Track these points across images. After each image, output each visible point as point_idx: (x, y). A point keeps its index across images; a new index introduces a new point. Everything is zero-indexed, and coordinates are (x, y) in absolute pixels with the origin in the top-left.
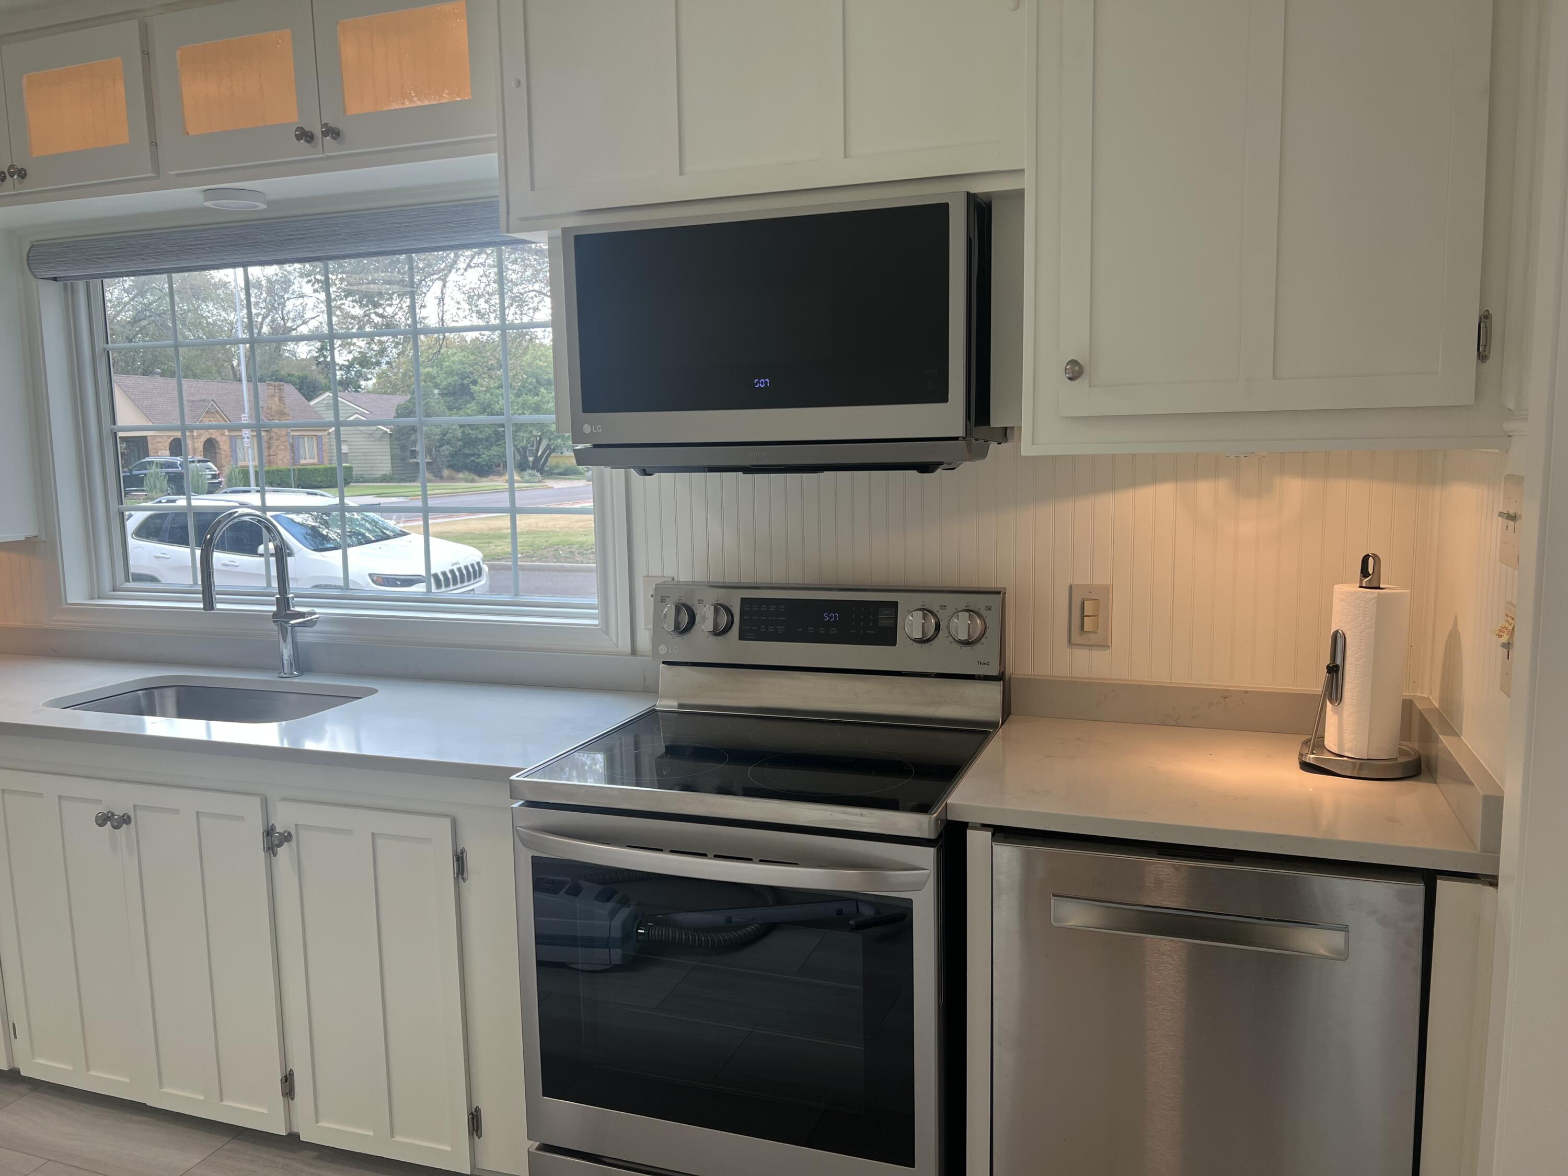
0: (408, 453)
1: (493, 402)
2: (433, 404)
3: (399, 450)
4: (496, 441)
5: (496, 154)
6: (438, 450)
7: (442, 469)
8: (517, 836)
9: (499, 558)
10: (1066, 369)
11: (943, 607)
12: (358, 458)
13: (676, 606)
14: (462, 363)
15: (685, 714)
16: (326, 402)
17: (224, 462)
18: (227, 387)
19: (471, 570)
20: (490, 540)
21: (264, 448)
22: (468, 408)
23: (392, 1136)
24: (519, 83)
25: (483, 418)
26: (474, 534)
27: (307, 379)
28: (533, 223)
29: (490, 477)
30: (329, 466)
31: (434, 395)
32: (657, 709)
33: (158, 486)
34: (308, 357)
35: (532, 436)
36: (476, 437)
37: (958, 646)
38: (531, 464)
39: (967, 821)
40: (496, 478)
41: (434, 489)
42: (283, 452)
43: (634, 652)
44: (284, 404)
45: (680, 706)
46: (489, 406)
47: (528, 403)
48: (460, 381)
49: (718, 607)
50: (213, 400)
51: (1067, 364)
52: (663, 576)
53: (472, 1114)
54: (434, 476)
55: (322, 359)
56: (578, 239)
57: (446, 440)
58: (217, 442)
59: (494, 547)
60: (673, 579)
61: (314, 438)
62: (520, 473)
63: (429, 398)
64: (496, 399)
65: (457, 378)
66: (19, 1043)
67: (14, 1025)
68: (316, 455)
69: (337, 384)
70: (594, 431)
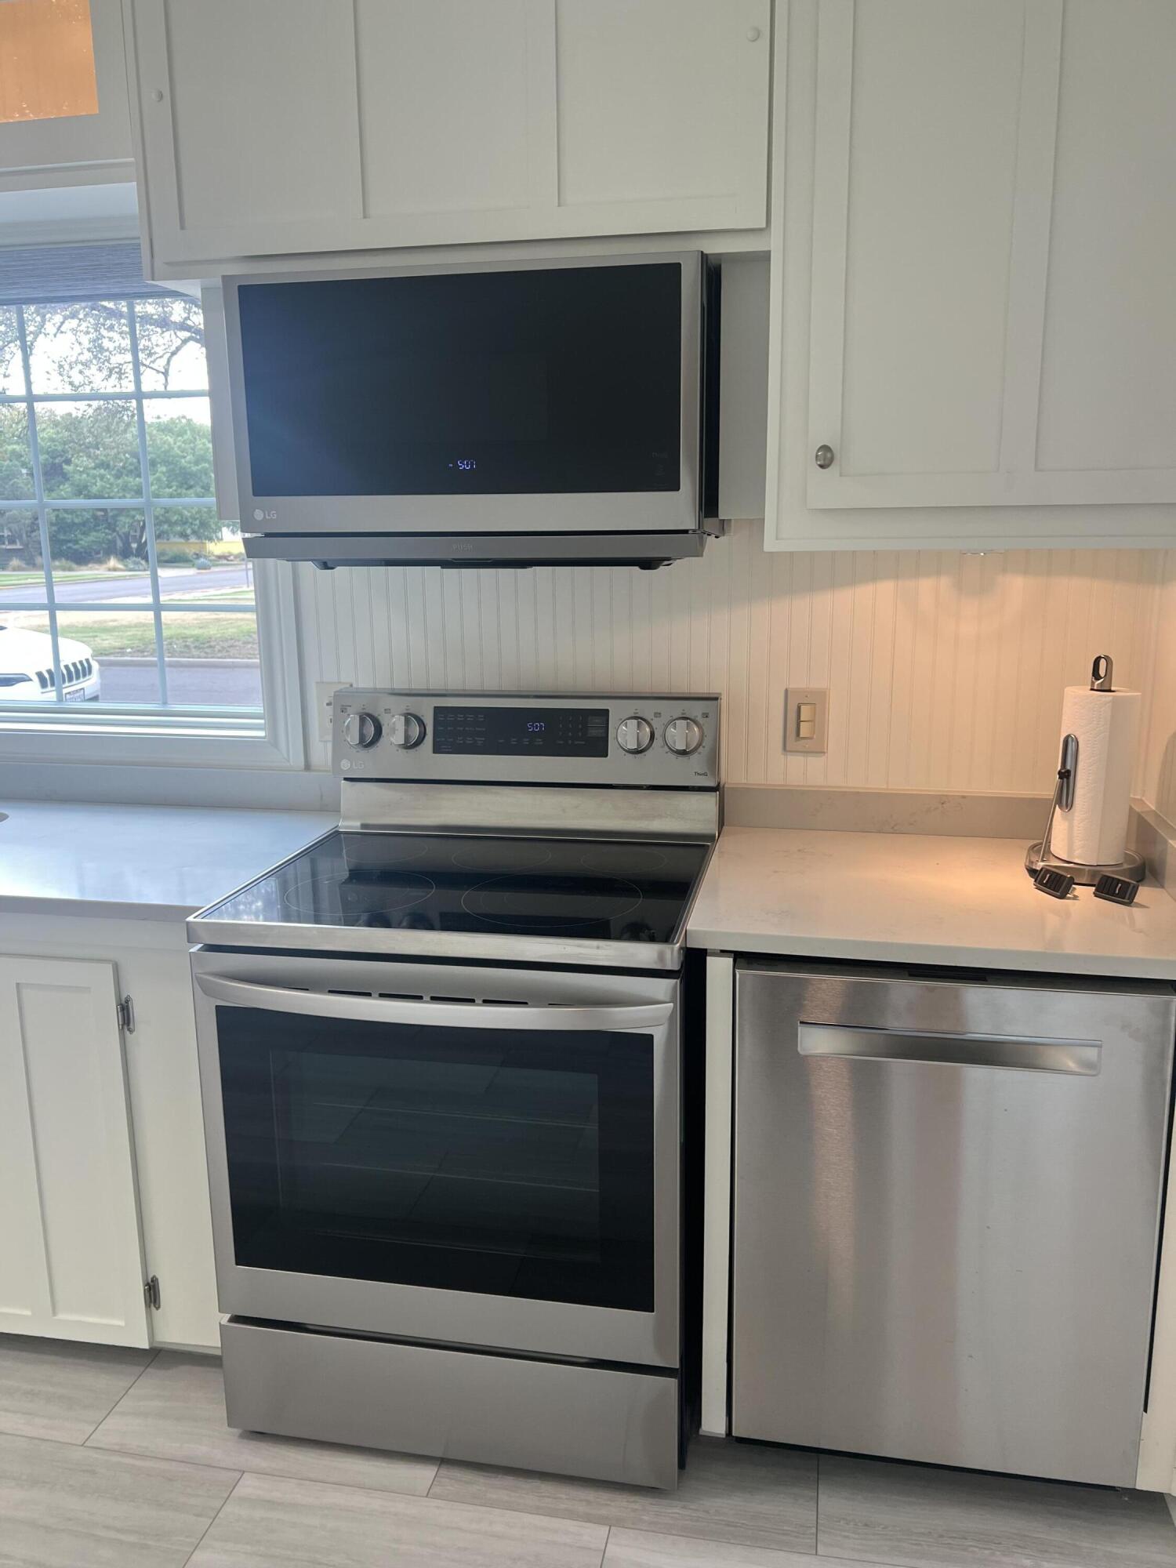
1: (89, 484)
2: (20, 485)
4: (95, 526)
5: (135, 183)
6: (30, 536)
8: (198, 986)
9: (107, 653)
10: (817, 456)
11: (658, 715)
13: (360, 716)
14: (52, 440)
15: (369, 835)
19: (79, 667)
20: (95, 634)
22: (62, 490)
23: (54, 1313)
24: (161, 96)
25: (80, 502)
26: (77, 627)
28: (182, 269)
29: (90, 565)
31: (22, 474)
32: (340, 830)
35: (135, 521)
36: (73, 521)
37: (673, 756)
38: (134, 551)
39: (705, 947)
40: (97, 566)
41: (27, 579)
43: (308, 767)
45: (364, 826)
46: (86, 487)
47: (129, 485)
48: (51, 460)
49: (410, 717)
51: (818, 451)
52: (340, 683)
53: (148, 1284)
54: (24, 564)
56: (242, 289)
59: (100, 642)
60: (351, 685)
62: (122, 560)
63: (18, 478)
64: (94, 481)
65: (47, 456)
70: (267, 518)
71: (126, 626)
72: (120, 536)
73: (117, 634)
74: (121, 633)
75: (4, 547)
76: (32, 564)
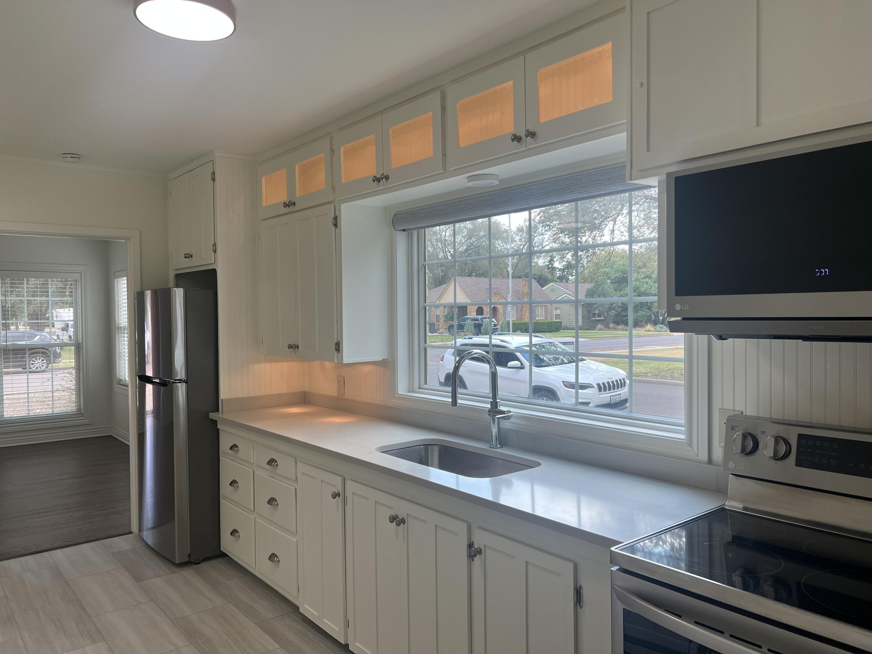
0: (592, 315)
1: (640, 286)
2: (606, 288)
3: (587, 313)
4: (641, 308)
5: (626, 133)
6: (608, 313)
7: (610, 323)
8: (615, 594)
9: (637, 375)
12: (565, 317)
13: (743, 434)
14: (624, 265)
16: (551, 288)
17: (500, 318)
18: (504, 281)
19: (619, 382)
21: (520, 312)
22: (626, 290)
24: (642, 85)
27: (542, 276)
29: (637, 328)
30: (550, 321)
31: (608, 283)
32: (726, 508)
33: (470, 330)
34: (544, 265)
38: (660, 321)
40: (640, 329)
42: (527, 313)
43: (710, 461)
44: (530, 289)
45: (745, 508)
46: (638, 288)
48: (622, 275)
49: (778, 439)
50: (497, 288)
52: (734, 410)
54: (605, 327)
55: (550, 266)
56: (678, 179)
57: (613, 307)
58: (498, 309)
59: (635, 369)
60: (742, 413)
61: (544, 306)
62: (654, 326)
63: (605, 285)
64: (642, 285)
65: (621, 273)
66: (350, 631)
67: (348, 620)
68: (544, 315)
69: (557, 278)
70: (683, 309)
72: (654, 313)
73: (644, 365)
74: (646, 365)
75: (595, 318)
76: (608, 327)
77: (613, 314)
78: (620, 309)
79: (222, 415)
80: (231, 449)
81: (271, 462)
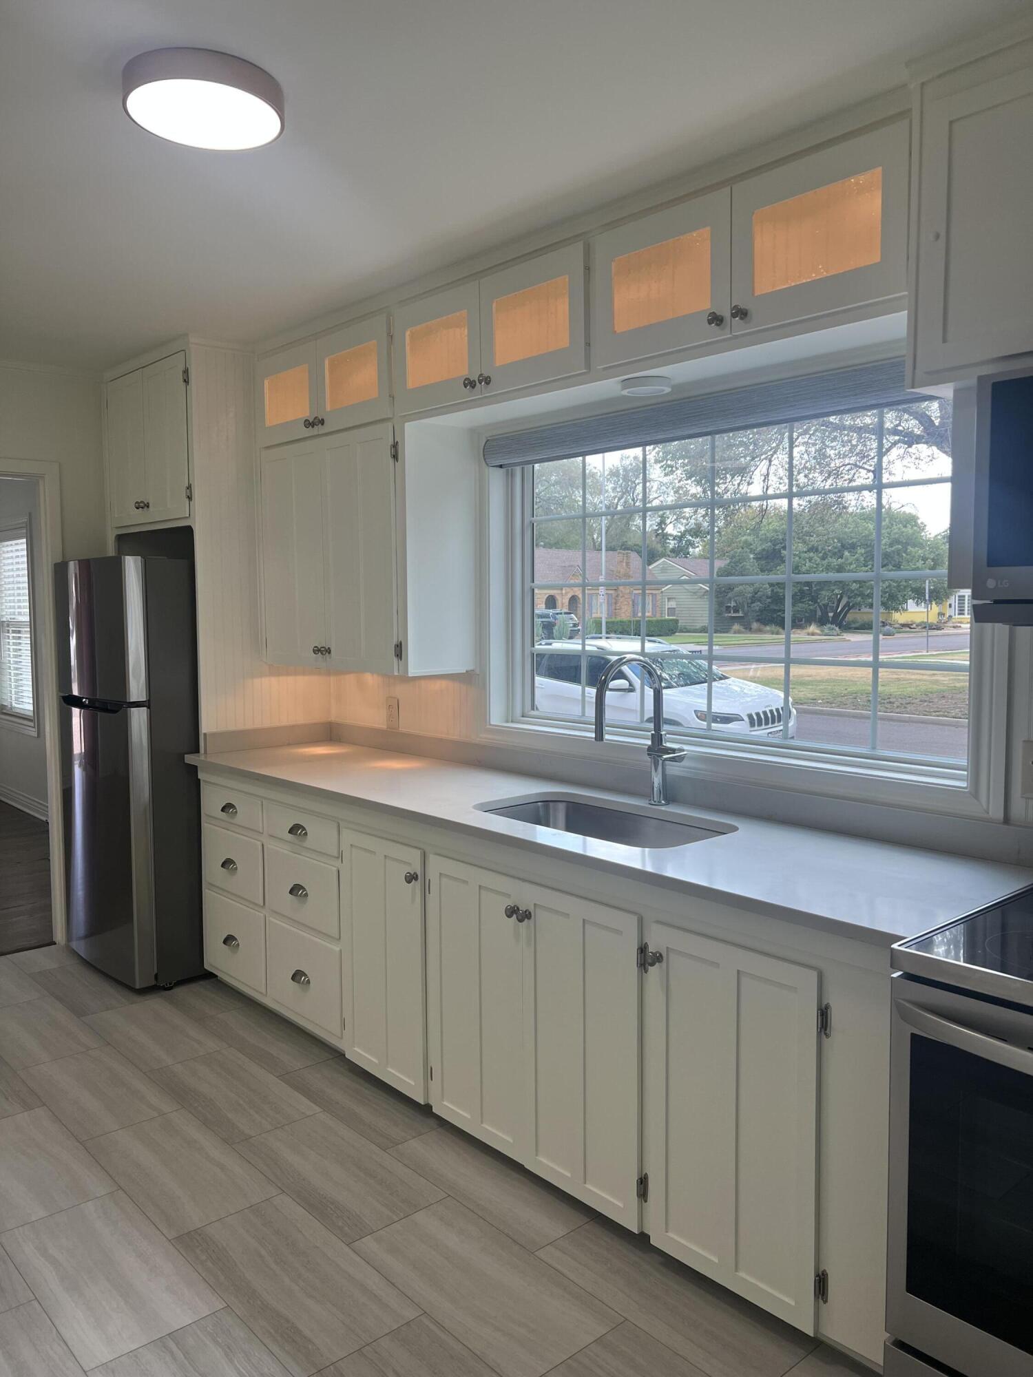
0: (724, 609)
1: (799, 565)
2: (749, 566)
3: (717, 606)
4: (801, 598)
5: (906, 312)
6: (750, 606)
7: (753, 622)
8: (896, 1010)
9: (803, 702)
12: (685, 612)
14: (775, 531)
16: (661, 566)
17: (583, 614)
18: (590, 555)
19: (781, 712)
21: (613, 603)
22: (779, 569)
23: (737, 1269)
24: (937, 236)
25: (791, 577)
26: (778, 679)
27: (648, 548)
30: (660, 618)
31: (750, 559)
34: (650, 530)
35: (833, 594)
36: (782, 594)
38: (831, 619)
40: (799, 631)
42: (626, 607)
43: (1007, 820)
44: (629, 568)
46: (797, 567)
47: (833, 564)
48: (773, 547)
50: (578, 566)
53: (819, 1276)
54: (744, 628)
55: (660, 531)
56: (995, 386)
57: (757, 597)
58: (579, 598)
59: (797, 692)
62: (820, 626)
63: (745, 561)
64: (803, 562)
65: (770, 544)
66: (435, 1085)
67: (431, 1069)
68: (651, 610)
69: (671, 552)
70: (999, 586)
71: (820, 681)
72: (820, 607)
73: (810, 687)
74: (814, 687)
75: (730, 615)
76: (748, 628)
77: (757, 608)
78: (769, 600)
79: (206, 757)
80: (223, 810)
81: (295, 829)
